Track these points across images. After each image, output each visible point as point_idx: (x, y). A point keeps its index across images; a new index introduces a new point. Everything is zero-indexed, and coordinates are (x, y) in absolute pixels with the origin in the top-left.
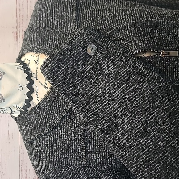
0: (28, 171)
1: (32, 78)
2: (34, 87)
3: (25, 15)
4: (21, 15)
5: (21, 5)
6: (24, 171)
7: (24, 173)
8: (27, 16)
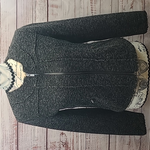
0: (6, 131)
1: (14, 75)
2: (15, 79)
3: (5, 50)
4: (3, 50)
5: (3, 45)
6: (4, 131)
7: (4, 132)
8: (6, 50)
